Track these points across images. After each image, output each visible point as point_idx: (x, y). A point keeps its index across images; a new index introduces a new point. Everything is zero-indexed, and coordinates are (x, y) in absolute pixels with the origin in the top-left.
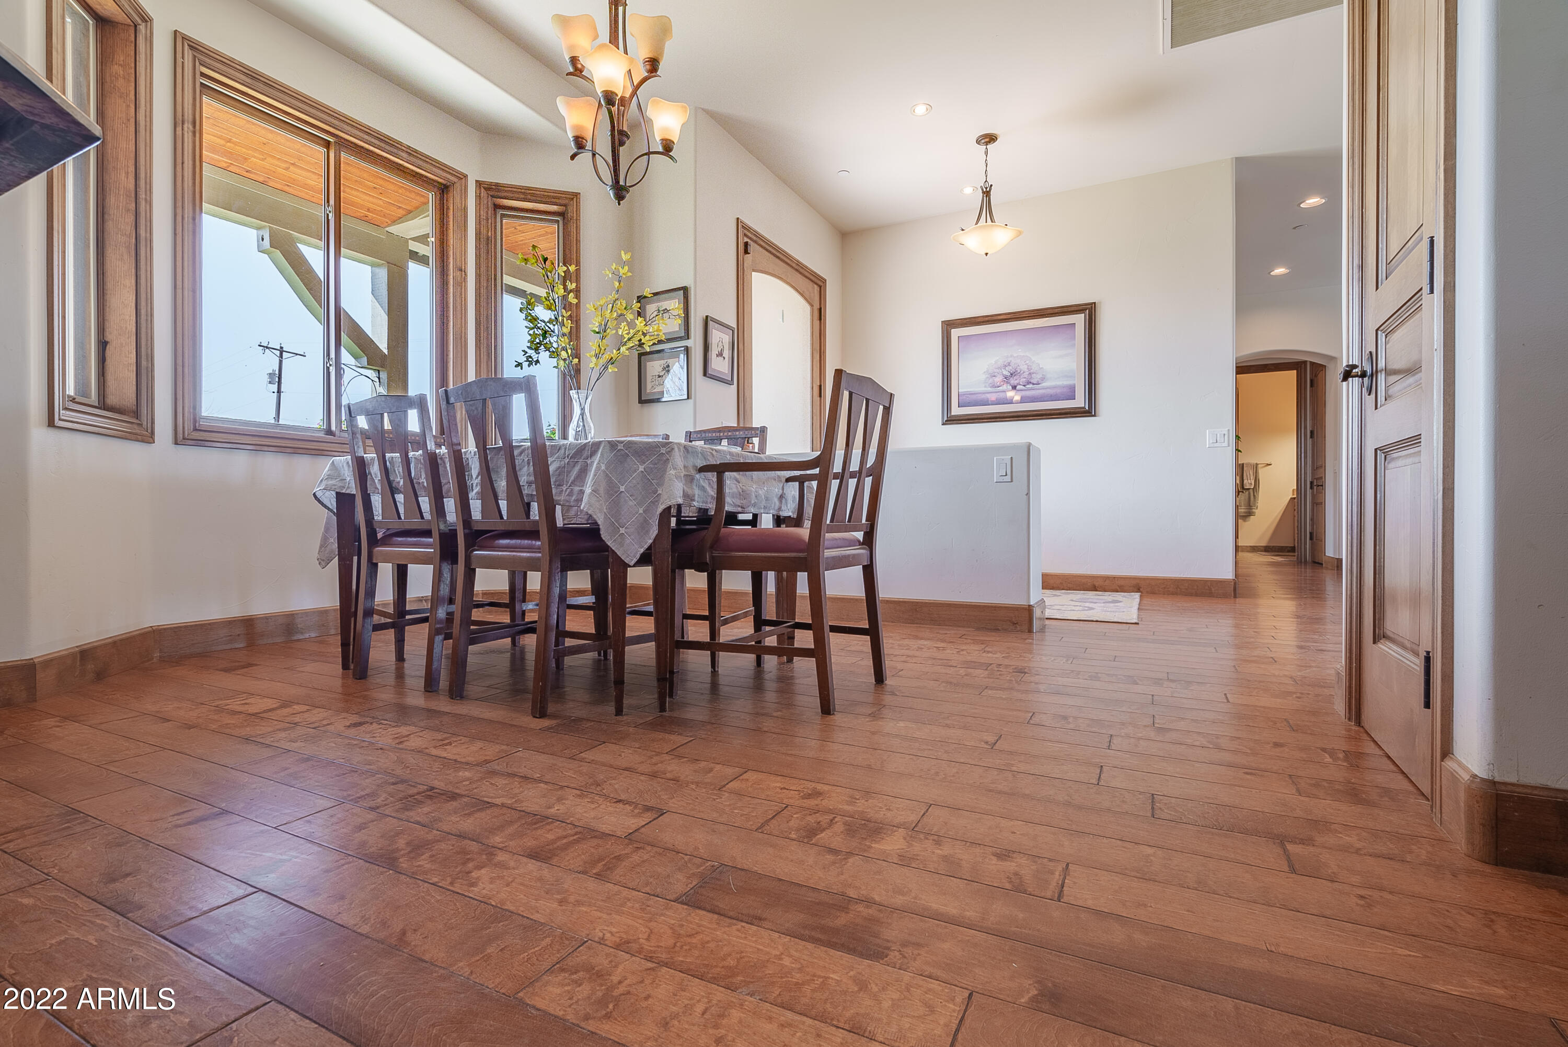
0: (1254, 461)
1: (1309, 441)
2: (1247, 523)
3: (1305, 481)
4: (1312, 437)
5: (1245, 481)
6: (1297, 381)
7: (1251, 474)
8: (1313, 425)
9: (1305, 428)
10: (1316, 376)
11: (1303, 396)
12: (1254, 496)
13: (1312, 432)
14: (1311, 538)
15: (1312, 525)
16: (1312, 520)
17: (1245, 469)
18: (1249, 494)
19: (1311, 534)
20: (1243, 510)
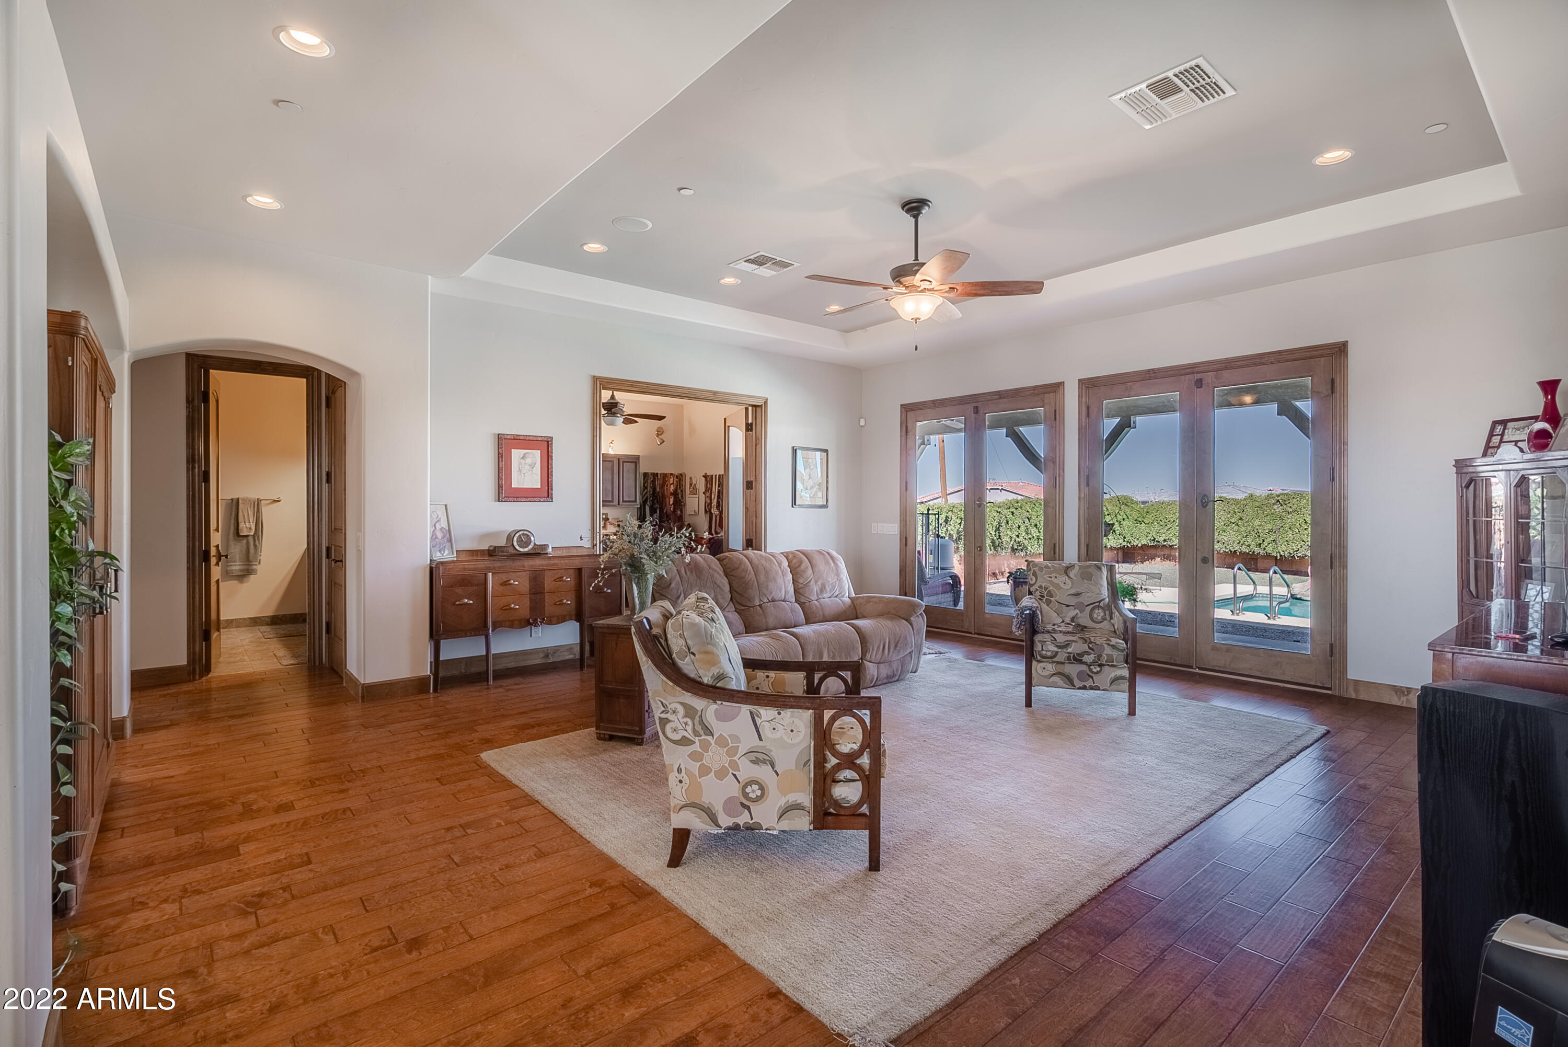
0: (254, 496)
1: (325, 486)
2: (245, 585)
3: (320, 545)
4: (328, 481)
5: (242, 525)
6: (308, 395)
7: (251, 513)
8: (330, 465)
9: (320, 466)
10: (334, 392)
11: (316, 418)
12: (255, 545)
13: (328, 474)
14: (328, 631)
15: (330, 610)
16: (329, 603)
17: (241, 506)
18: (248, 543)
19: (328, 624)
20: (237, 568)
